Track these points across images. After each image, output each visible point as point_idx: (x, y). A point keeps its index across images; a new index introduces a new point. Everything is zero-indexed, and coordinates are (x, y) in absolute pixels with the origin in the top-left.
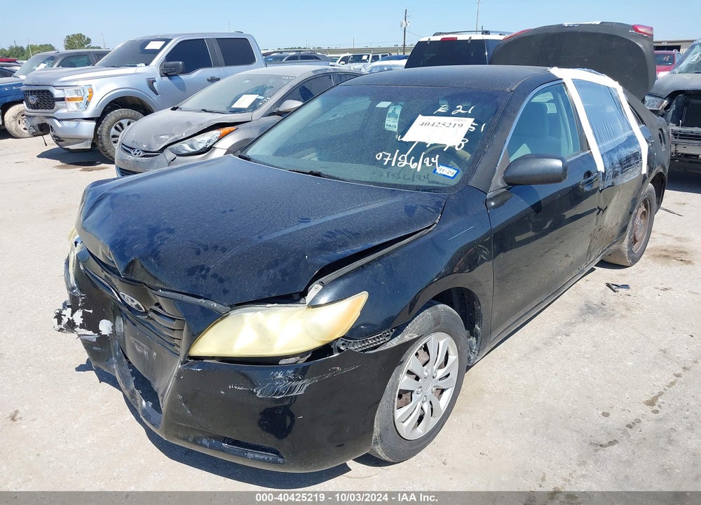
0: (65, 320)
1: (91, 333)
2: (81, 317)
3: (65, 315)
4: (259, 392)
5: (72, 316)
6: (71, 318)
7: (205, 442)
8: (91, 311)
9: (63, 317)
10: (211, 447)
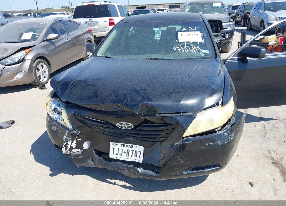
0: (69, 147)
1: (79, 150)
2: (76, 143)
3: (69, 145)
4: (219, 143)
5: (72, 144)
6: (71, 145)
7: (185, 173)
8: (80, 139)
9: (68, 146)
10: (188, 174)
